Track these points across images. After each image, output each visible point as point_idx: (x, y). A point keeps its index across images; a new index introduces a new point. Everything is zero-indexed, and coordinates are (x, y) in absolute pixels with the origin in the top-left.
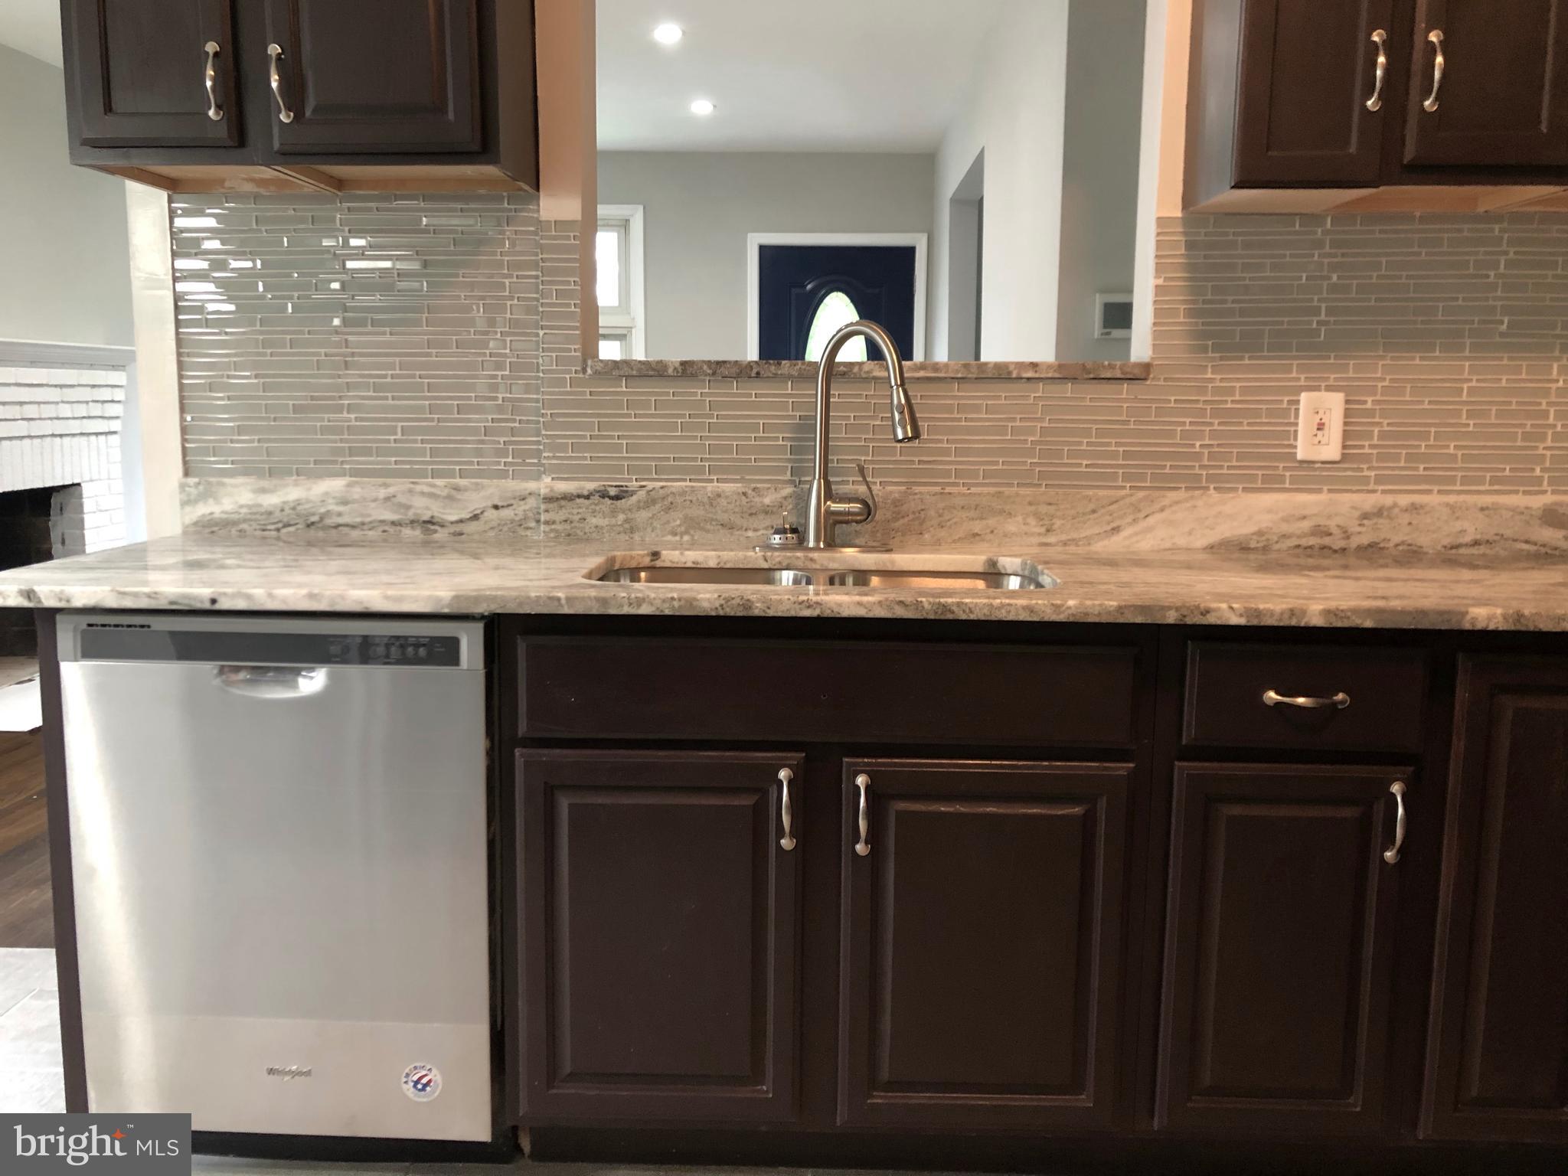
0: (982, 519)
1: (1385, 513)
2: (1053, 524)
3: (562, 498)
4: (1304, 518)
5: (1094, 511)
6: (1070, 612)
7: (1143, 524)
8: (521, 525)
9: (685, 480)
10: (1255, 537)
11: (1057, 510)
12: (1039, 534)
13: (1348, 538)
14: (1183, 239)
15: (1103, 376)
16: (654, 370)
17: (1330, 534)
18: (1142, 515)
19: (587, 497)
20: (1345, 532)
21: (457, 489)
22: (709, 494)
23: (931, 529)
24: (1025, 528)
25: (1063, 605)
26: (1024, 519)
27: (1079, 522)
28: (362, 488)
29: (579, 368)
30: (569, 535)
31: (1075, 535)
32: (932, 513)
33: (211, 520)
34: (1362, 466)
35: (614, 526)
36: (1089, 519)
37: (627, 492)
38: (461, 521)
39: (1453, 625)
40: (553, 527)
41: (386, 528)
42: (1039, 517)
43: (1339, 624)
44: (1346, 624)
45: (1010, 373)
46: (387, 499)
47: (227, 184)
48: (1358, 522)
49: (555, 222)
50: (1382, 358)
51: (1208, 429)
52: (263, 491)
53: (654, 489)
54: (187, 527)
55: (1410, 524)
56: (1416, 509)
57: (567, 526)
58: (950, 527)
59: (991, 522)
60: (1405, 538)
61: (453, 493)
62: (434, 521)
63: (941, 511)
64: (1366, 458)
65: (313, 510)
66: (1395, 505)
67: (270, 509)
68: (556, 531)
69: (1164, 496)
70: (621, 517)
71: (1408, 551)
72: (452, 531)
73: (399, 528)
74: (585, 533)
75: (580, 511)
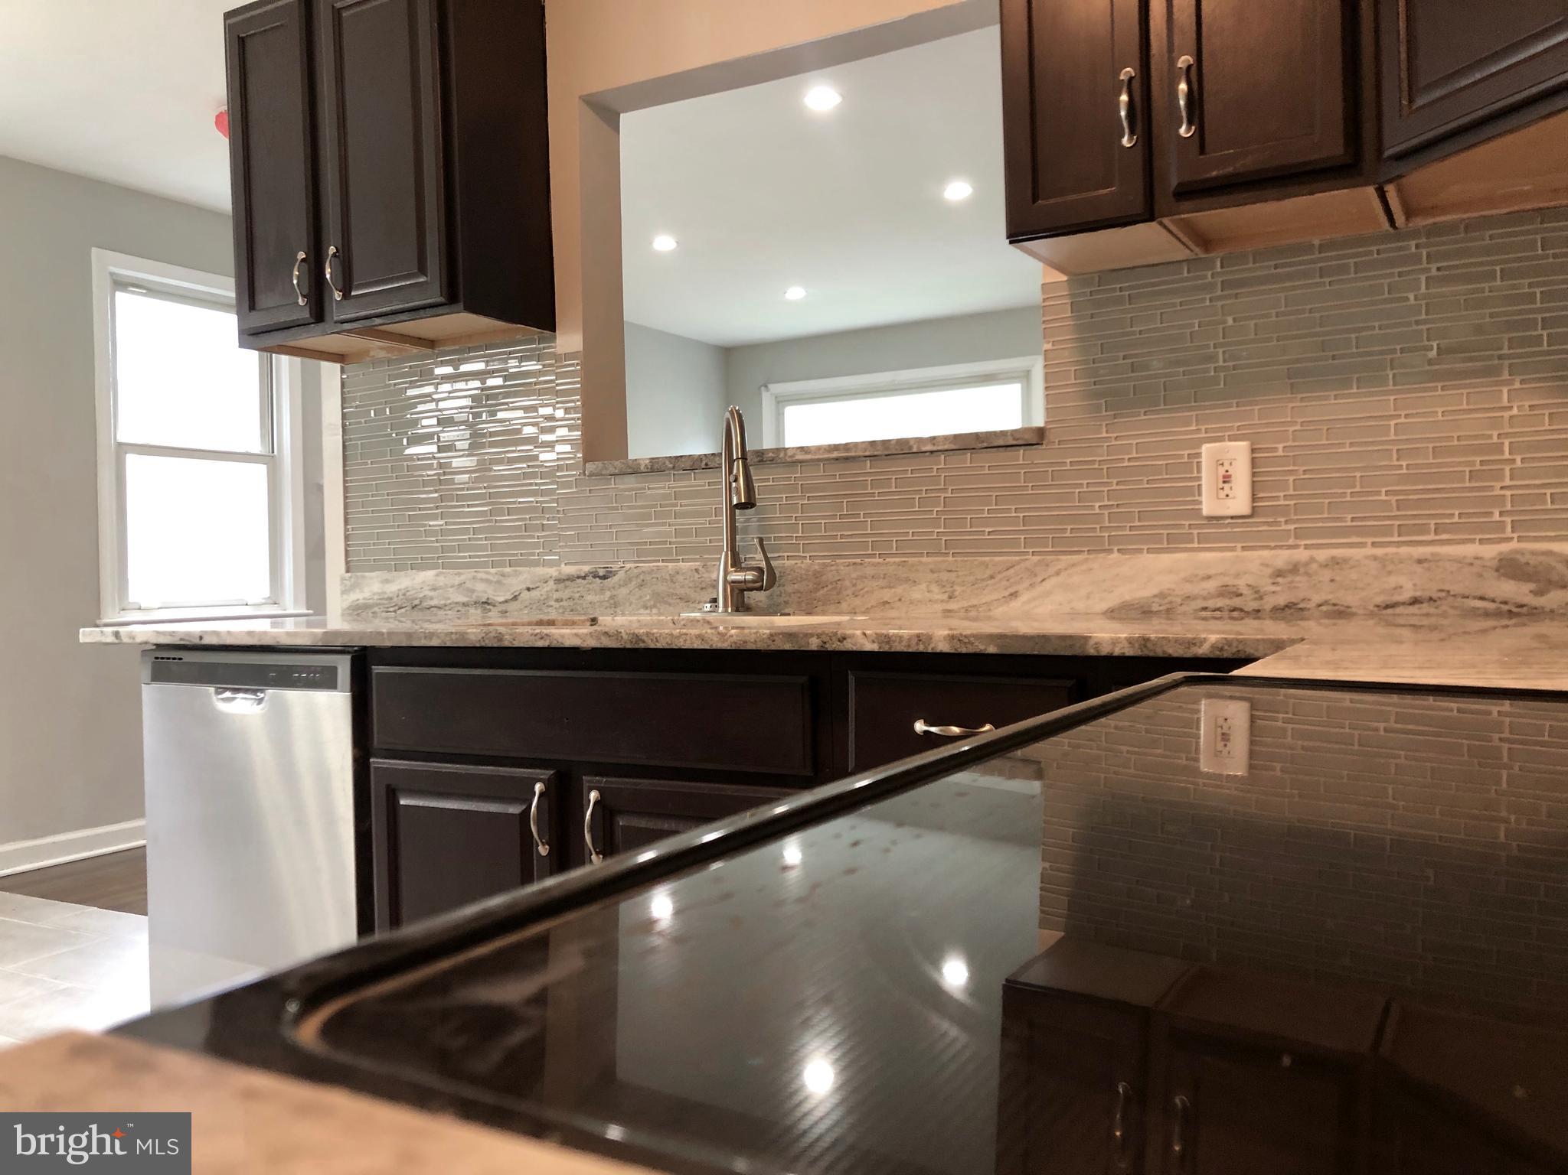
0: (890, 587)
1: (1302, 570)
2: (955, 591)
3: (567, 580)
4: (1209, 577)
5: (992, 577)
6: (732, 640)
7: (1039, 589)
8: (544, 604)
9: (658, 561)
10: (1156, 600)
11: (958, 577)
12: (942, 601)
13: (1261, 598)
14: (1069, 301)
15: (996, 444)
16: (630, 468)
17: (1241, 595)
18: (1039, 579)
19: (584, 578)
20: (1257, 592)
21: (503, 575)
22: (670, 572)
23: (847, 598)
24: (928, 595)
25: (726, 634)
26: (928, 586)
27: (977, 589)
28: (445, 577)
29: (581, 471)
30: (572, 610)
31: (975, 602)
32: (847, 583)
33: (358, 605)
34: (1279, 520)
35: (603, 602)
36: (987, 586)
37: (611, 572)
38: (506, 601)
39: (1077, 651)
40: (561, 603)
41: (459, 608)
42: (940, 583)
43: (964, 650)
44: (970, 649)
45: (911, 447)
46: (460, 585)
47: (372, 354)
48: (1271, 581)
49: (565, 354)
50: (1291, 400)
51: (1106, 489)
52: (387, 581)
53: (630, 568)
54: (345, 610)
55: (1332, 581)
56: (1338, 563)
57: (571, 603)
58: (863, 596)
59: (899, 590)
60: (1330, 597)
61: (501, 578)
62: (489, 602)
63: (854, 581)
64: (1283, 510)
65: (416, 595)
66: (1312, 560)
67: (391, 595)
68: (563, 607)
69: (1058, 560)
70: (608, 594)
71: (1334, 611)
72: (500, 610)
73: (467, 608)
74: (583, 609)
75: (579, 590)
